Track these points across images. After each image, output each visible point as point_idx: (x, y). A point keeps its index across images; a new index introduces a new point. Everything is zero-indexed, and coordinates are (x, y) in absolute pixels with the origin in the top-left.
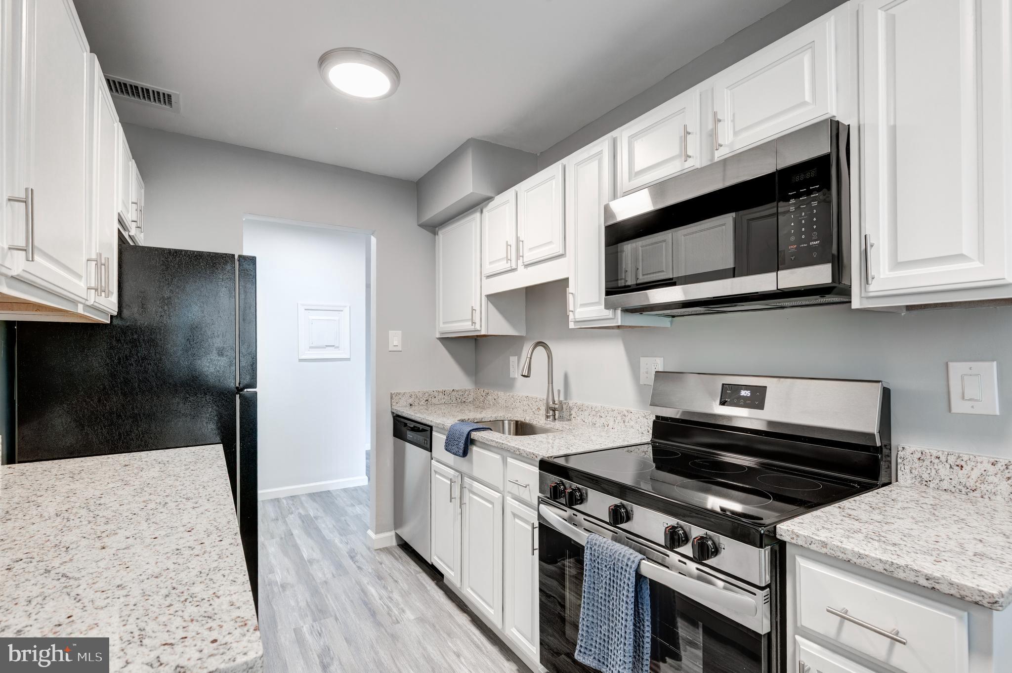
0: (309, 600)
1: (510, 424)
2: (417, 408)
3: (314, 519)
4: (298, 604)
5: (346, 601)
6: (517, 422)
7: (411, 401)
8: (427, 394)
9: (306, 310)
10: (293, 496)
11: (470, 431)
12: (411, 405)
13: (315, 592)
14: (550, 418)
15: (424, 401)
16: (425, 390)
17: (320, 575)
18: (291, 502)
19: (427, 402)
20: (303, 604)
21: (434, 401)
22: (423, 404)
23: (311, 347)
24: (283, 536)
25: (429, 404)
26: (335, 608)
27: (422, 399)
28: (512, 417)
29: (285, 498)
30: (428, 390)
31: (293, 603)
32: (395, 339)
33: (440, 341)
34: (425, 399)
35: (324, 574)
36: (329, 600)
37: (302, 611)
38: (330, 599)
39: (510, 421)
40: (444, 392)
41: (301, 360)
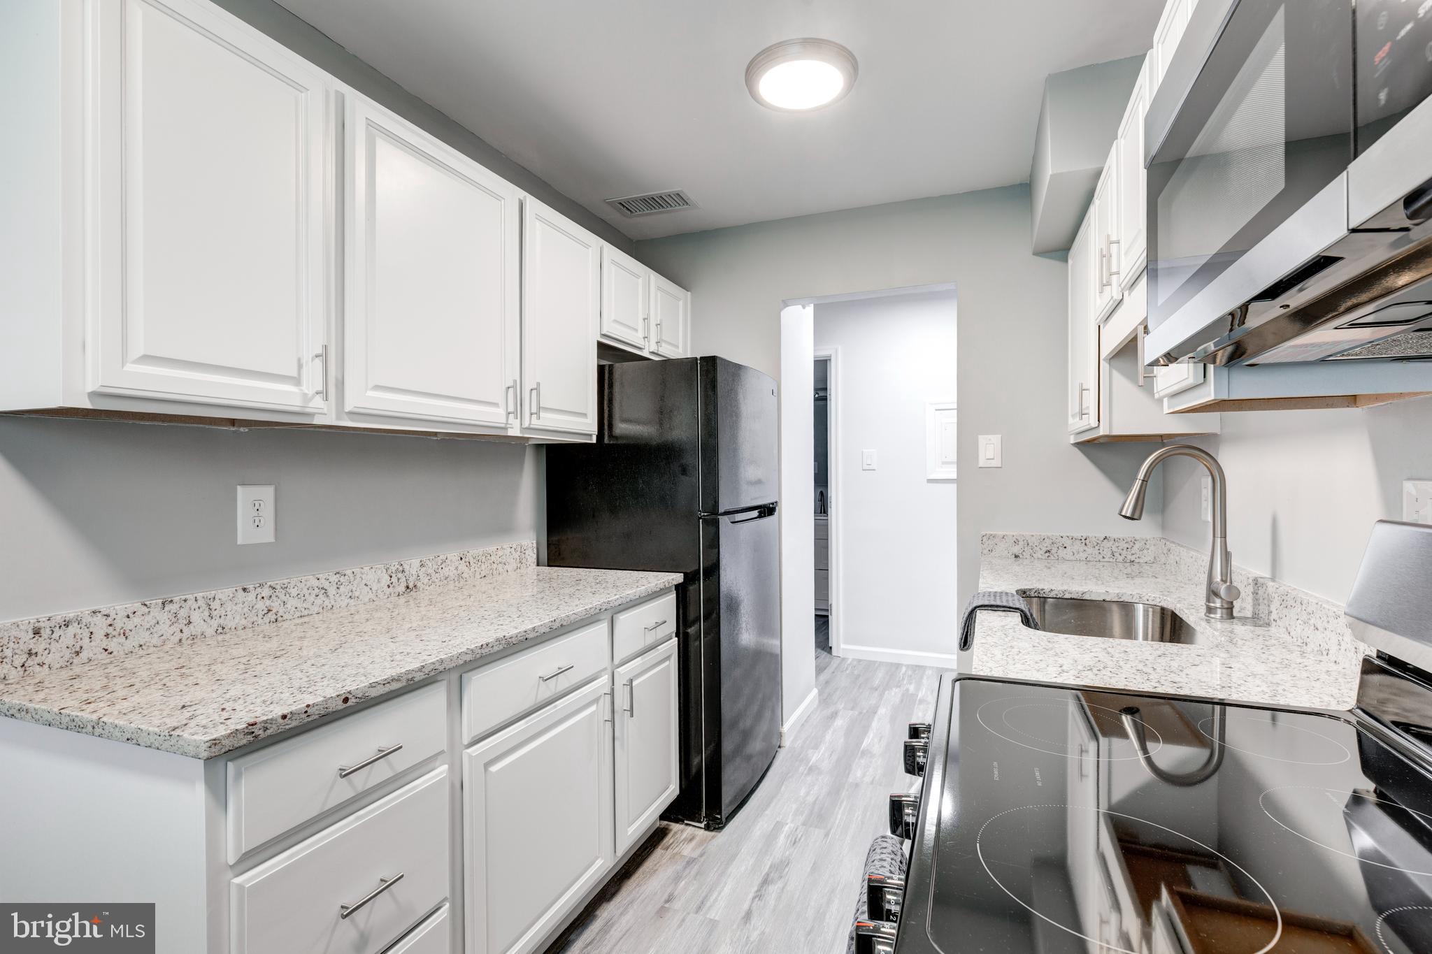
0: (821, 798)
1: (1146, 612)
2: (1026, 562)
3: (917, 702)
4: (807, 796)
5: (857, 819)
6: (1163, 609)
7: (1016, 550)
8: (1048, 542)
9: (936, 410)
10: (919, 666)
11: (976, 608)
12: (1016, 556)
13: (835, 792)
14: (1215, 613)
15: (1042, 552)
16: (1044, 534)
17: (859, 774)
18: (910, 673)
19: (1047, 554)
20: (811, 799)
21: (1062, 553)
22: (1040, 556)
23: (944, 463)
24: (865, 711)
25: (1052, 557)
26: (837, 822)
27: (1038, 549)
28: (1158, 600)
29: (908, 666)
30: (1049, 534)
31: (802, 792)
32: (989, 449)
33: (1080, 449)
34: (1045, 549)
35: (864, 775)
36: (840, 809)
37: (803, 806)
38: (842, 808)
39: (1147, 606)
40: (1085, 541)
41: (930, 481)
